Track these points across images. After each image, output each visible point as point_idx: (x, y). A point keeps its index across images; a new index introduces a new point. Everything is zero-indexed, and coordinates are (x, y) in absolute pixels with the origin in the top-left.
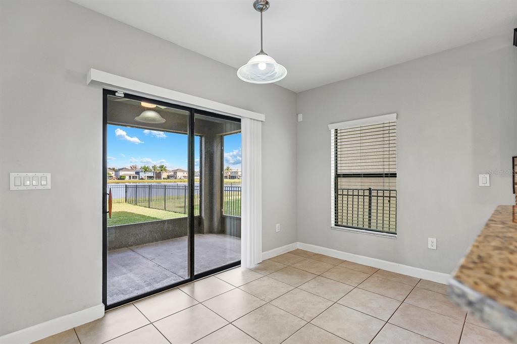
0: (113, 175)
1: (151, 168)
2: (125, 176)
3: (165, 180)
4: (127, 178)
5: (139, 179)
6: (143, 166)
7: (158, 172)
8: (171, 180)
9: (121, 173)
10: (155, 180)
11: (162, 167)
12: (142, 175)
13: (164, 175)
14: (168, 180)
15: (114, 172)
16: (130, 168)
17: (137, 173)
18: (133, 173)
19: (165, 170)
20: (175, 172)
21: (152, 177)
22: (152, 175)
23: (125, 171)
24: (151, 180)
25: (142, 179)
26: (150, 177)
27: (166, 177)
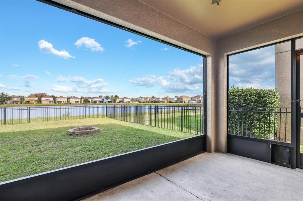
0: (90, 101)
1: (110, 97)
2: (96, 101)
3: (118, 104)
4: (98, 102)
5: (104, 103)
6: (106, 95)
7: (114, 99)
8: (121, 104)
9: (95, 100)
10: (112, 103)
11: (116, 96)
12: (105, 101)
13: (117, 101)
14: (119, 104)
15: (90, 99)
16: (99, 97)
17: (103, 99)
18: (100, 99)
19: (118, 98)
20: (124, 98)
21: (111, 102)
22: (111, 101)
23: (96, 98)
24: (110, 104)
25: (105, 103)
26: (110, 102)
27: (118, 102)
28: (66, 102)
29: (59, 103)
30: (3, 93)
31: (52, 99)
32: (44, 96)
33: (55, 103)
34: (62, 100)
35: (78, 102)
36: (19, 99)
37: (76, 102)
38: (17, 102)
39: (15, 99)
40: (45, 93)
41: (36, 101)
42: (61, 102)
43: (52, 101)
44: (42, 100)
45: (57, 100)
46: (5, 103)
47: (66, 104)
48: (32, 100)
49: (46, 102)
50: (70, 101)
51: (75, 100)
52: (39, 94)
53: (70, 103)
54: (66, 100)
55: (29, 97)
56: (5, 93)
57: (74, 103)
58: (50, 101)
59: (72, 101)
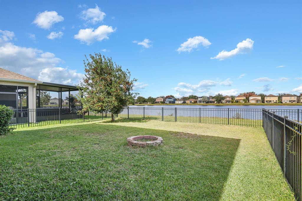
28: (276, 101)
29: (268, 102)
30: (219, 94)
31: (260, 98)
32: (252, 95)
33: (263, 102)
34: (272, 99)
35: (294, 101)
36: (230, 99)
37: (290, 101)
38: (229, 101)
39: (228, 99)
40: (253, 92)
41: (244, 100)
42: (270, 101)
43: (260, 101)
44: (250, 99)
45: (266, 99)
46: (221, 103)
47: (276, 104)
48: (241, 100)
49: (253, 102)
50: (282, 100)
51: (289, 98)
52: (248, 93)
53: (282, 103)
54: (277, 99)
55: (239, 96)
56: (220, 94)
57: (288, 102)
58: (258, 101)
59: (285, 100)
